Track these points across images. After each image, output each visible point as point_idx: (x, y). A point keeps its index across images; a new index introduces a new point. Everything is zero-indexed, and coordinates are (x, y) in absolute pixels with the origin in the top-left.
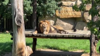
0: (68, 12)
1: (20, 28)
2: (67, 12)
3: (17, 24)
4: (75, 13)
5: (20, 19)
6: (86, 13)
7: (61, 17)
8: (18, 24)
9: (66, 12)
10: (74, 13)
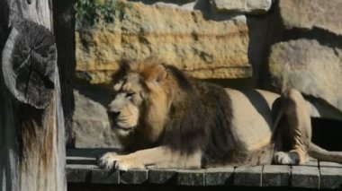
0: (151, 39)
1: (40, 125)
2: (143, 40)
3: (20, 97)
4: (200, 48)
5: (38, 56)
6: (285, 44)
7: (95, 80)
8: (26, 92)
9: (137, 44)
10: (195, 51)
